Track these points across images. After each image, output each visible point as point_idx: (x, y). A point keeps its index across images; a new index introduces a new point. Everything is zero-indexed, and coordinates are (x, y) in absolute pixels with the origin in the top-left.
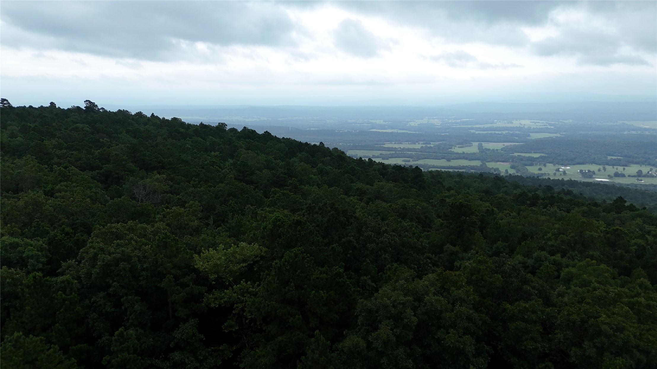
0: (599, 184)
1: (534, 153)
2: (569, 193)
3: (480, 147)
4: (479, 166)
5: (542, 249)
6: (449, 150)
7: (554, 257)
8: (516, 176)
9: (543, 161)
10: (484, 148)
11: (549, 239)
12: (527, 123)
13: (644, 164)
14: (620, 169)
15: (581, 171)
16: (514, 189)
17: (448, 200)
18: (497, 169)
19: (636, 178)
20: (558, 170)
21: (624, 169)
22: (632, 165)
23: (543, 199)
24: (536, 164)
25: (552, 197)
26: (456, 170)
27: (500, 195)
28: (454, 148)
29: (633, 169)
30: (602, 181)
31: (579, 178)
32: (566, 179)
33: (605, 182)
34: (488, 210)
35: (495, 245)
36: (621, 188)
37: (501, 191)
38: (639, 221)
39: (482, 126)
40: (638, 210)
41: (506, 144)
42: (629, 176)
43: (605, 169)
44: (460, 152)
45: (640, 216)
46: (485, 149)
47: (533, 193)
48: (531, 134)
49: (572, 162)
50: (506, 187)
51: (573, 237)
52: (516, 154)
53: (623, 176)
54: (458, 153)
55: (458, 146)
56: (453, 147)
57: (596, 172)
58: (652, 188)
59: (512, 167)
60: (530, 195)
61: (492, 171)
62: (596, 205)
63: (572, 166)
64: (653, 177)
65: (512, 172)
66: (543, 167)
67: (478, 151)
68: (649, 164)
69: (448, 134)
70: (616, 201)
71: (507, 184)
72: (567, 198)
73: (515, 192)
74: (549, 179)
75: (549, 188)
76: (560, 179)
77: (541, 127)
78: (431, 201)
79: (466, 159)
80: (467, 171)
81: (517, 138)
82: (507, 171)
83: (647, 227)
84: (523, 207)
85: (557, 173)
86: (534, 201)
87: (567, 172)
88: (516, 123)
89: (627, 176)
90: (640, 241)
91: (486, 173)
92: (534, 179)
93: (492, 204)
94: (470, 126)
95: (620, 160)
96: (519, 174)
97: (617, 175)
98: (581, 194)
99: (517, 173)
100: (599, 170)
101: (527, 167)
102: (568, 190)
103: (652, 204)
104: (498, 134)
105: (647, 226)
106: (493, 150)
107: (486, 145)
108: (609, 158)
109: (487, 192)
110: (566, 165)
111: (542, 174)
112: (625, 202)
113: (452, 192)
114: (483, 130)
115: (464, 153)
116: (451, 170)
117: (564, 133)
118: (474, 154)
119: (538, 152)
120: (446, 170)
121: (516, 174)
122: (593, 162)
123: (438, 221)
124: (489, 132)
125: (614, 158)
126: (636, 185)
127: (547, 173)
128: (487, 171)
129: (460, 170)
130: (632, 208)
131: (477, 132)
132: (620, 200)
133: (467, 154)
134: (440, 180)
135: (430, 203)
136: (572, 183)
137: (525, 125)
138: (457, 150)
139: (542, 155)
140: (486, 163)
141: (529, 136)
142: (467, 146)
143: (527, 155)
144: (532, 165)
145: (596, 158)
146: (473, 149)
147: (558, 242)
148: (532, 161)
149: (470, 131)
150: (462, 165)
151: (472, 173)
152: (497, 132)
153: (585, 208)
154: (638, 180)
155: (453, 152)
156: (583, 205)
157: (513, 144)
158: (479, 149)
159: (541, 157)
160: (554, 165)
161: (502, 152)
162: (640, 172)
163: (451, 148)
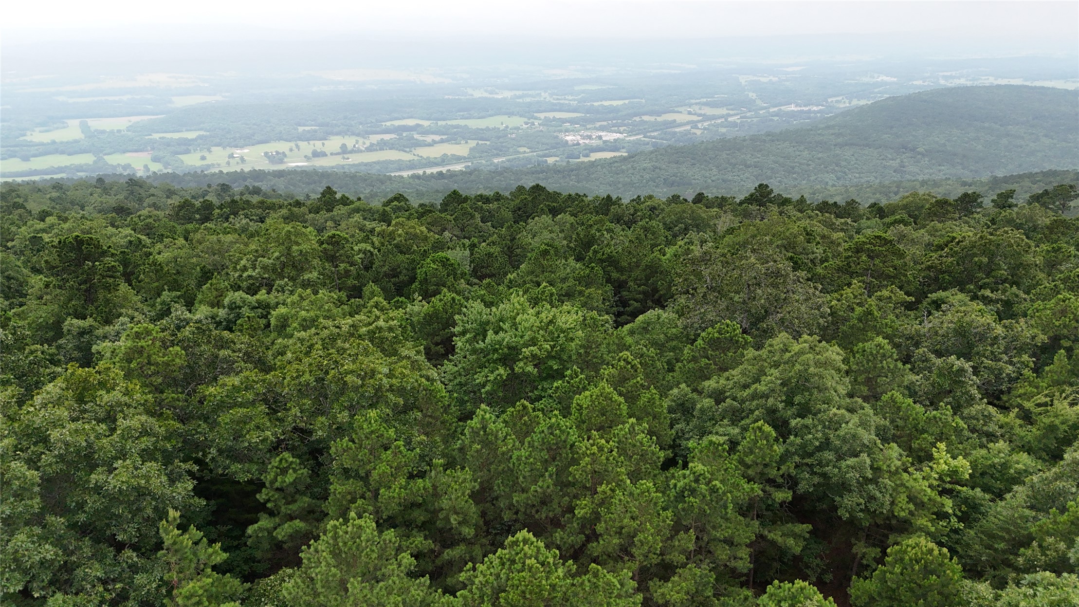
0: (294, 172)
1: (187, 130)
2: (257, 191)
3: (85, 128)
4: (91, 163)
5: (237, 288)
6: (22, 138)
7: (257, 296)
8: (165, 174)
9: (206, 143)
10: (92, 129)
11: (245, 269)
12: (162, 80)
13: (346, 134)
14: (318, 144)
15: (266, 154)
16: (168, 197)
17: (46, 238)
18: (128, 166)
19: (341, 156)
20: (231, 156)
21: (323, 144)
22: (332, 138)
23: (221, 207)
24: (194, 150)
25: (234, 202)
26: (48, 177)
27: (144, 212)
28: (32, 135)
29: (334, 144)
30: (297, 166)
31: (266, 166)
32: (247, 170)
33: (303, 166)
34: (130, 242)
35: (159, 300)
36: (325, 174)
37: (145, 204)
38: (357, 217)
39: (78, 88)
40: (352, 202)
41: (135, 119)
42: (332, 154)
43: (297, 147)
44: (45, 142)
45: (357, 210)
46: (96, 131)
47: (202, 200)
48: (174, 99)
49: (249, 140)
50: (153, 195)
51: (278, 258)
52: (156, 136)
53: (324, 155)
54: (42, 144)
55: (37, 129)
56: (28, 133)
57: (287, 153)
58: (363, 168)
59: (155, 160)
60: (197, 203)
61: (119, 171)
62: (298, 204)
63: (252, 148)
64: (361, 151)
65: (156, 167)
66: (206, 154)
67: (82, 136)
68: (353, 134)
69: (9, 107)
70: (323, 194)
71: (152, 191)
72: (255, 199)
73: (170, 201)
74: (221, 172)
75: (225, 188)
76: (239, 170)
77: (188, 85)
78: (10, 244)
79: (62, 153)
80: (70, 176)
81: (151, 107)
82: (146, 167)
83: (369, 225)
84: (190, 226)
85: (231, 160)
86: (206, 213)
87: (245, 158)
88: (143, 81)
89: (329, 155)
90: (363, 246)
91: (109, 175)
92: (196, 175)
93: (135, 230)
94: (53, 90)
95: (315, 131)
96: (170, 171)
97: (316, 154)
98: (274, 190)
99: (166, 168)
100: (291, 150)
101: (179, 156)
102: (254, 187)
103: (367, 191)
104: (115, 101)
105: (367, 223)
106: (112, 132)
107: (96, 124)
108: (301, 129)
109: (121, 211)
110: (242, 147)
111: (209, 166)
112: (336, 193)
113: (50, 220)
114: (82, 95)
115: (54, 142)
116: (36, 178)
117: (227, 94)
118: (76, 141)
119: (193, 128)
120: (26, 179)
121: (165, 171)
122: (280, 139)
123: (37, 281)
124: (96, 99)
125: (307, 128)
126: (343, 167)
127: (215, 162)
128: (110, 172)
129: (55, 177)
130: (345, 201)
131: (71, 101)
132: (329, 191)
133: (62, 143)
134: (17, 200)
135: (8, 248)
136: (258, 175)
137: (158, 82)
138: (38, 137)
139: (202, 133)
140: (105, 157)
141: (171, 102)
142: (57, 128)
143: (176, 136)
144: (187, 152)
145: (283, 132)
146: (72, 132)
147: (257, 270)
148: (186, 146)
149: (56, 98)
150: (56, 166)
151: (82, 178)
152: (111, 98)
153: (284, 211)
154: (344, 158)
155: (31, 142)
156: (280, 207)
157: (146, 118)
158: (82, 132)
159: (200, 137)
160: (224, 148)
161: (129, 133)
162: (344, 146)
163: (24, 135)
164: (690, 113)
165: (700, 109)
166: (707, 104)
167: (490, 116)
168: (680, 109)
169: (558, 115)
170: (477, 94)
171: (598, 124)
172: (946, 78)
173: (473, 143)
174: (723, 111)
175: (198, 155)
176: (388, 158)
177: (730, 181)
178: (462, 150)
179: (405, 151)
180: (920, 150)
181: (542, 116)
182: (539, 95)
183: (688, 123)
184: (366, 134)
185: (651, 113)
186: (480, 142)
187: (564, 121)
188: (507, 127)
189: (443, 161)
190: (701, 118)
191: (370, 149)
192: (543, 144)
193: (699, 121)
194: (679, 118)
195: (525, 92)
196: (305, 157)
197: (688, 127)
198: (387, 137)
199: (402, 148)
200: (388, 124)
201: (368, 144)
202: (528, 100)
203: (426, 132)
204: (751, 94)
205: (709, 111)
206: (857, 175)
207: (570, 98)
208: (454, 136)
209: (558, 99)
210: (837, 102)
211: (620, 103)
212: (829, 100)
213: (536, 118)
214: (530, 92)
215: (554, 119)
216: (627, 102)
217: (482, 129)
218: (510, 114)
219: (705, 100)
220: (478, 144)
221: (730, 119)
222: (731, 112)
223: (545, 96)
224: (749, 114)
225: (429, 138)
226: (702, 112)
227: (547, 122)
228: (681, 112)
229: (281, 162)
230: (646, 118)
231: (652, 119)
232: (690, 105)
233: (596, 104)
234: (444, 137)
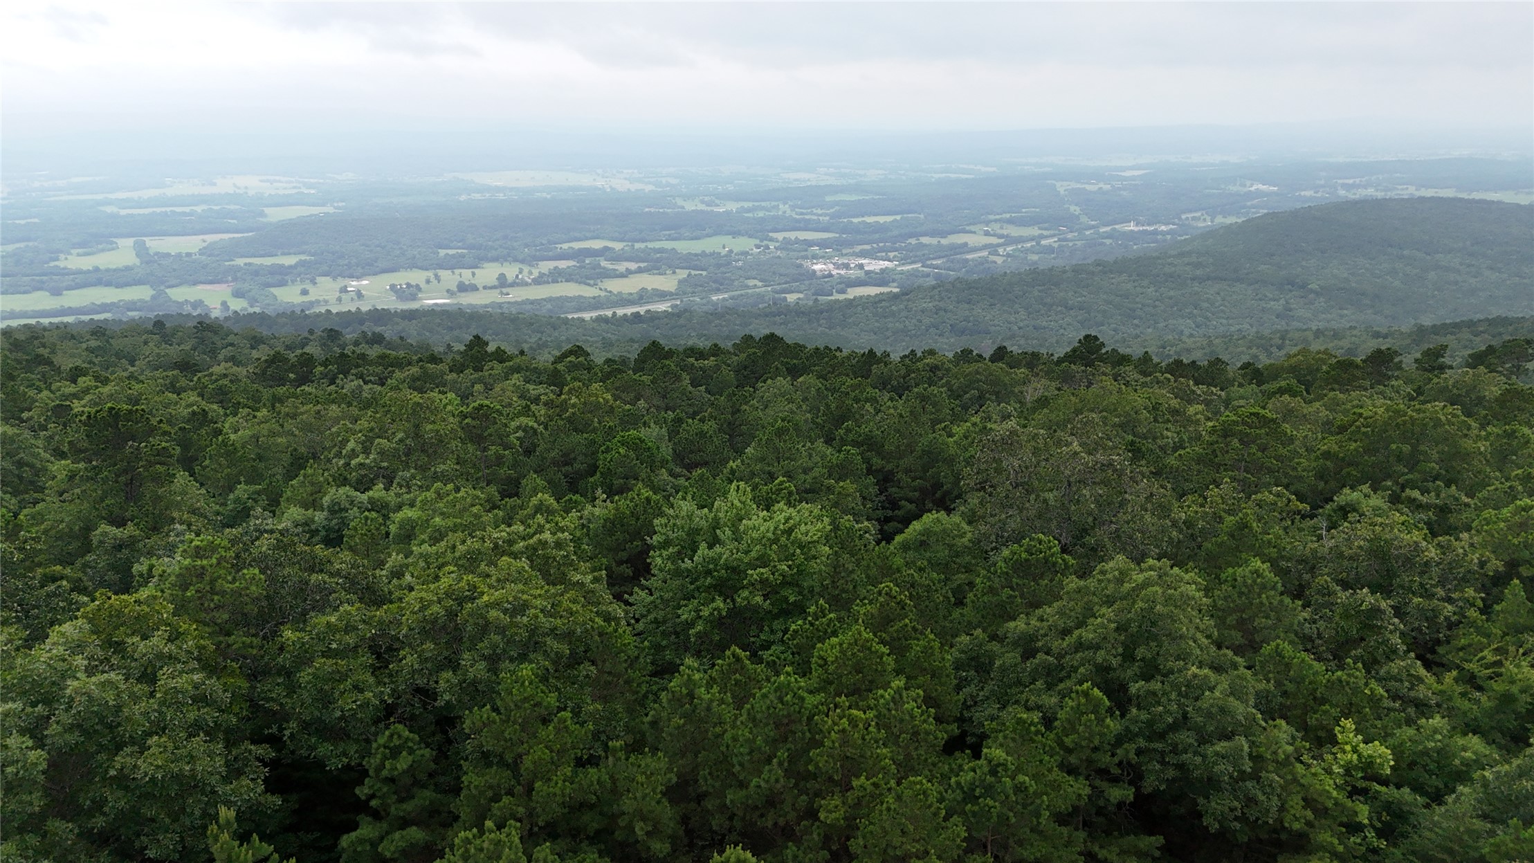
0: (431, 312)
1: (283, 254)
2: (378, 339)
3: (141, 250)
4: (148, 299)
5: (341, 481)
6: (52, 264)
7: (371, 493)
8: (250, 314)
9: (308, 272)
10: (151, 252)
11: (354, 454)
12: (252, 184)
13: (506, 261)
14: (467, 274)
15: (393, 287)
16: (253, 348)
17: (77, 406)
18: (198, 304)
19: (498, 291)
20: (344, 290)
21: (474, 274)
22: (486, 265)
23: (325, 364)
24: (293, 282)
25: (343, 355)
26: (86, 318)
27: (217, 370)
28: (66, 259)
29: (488, 273)
30: (436, 304)
31: (392, 303)
32: (364, 309)
33: (444, 304)
34: (194, 413)
35: (231, 496)
36: (474, 316)
37: (221, 357)
38: (516, 379)
39: (135, 195)
40: (510, 358)
41: (211, 238)
42: (485, 288)
43: (437, 278)
44: (85, 268)
45: (517, 369)
46: (157, 254)
47: (299, 352)
48: (267, 210)
49: (369, 268)
50: (232, 345)
51: (402, 441)
52: (240, 262)
53: (474, 288)
54: (80, 272)
55: (74, 251)
56: (62, 256)
57: (423, 285)
58: (529, 307)
59: (238, 294)
60: (292, 356)
61: (188, 309)
62: (434, 359)
63: (372, 278)
64: (527, 284)
65: (237, 305)
66: (308, 286)
67: (137, 261)
68: (516, 260)
69: (36, 220)
70: (470, 346)
71: (231, 338)
72: (373, 352)
73: (255, 354)
74: (329, 311)
75: (333, 335)
76: (353, 310)
77: (287, 192)
78: (25, 415)
79: (108, 284)
80: (118, 317)
81: (235, 221)
82: (224, 304)
83: (534, 390)
84: (281, 390)
85: (344, 296)
86: (304, 370)
87: (363, 292)
88: (225, 186)
89: (481, 289)
90: (524, 420)
91: (172, 316)
92: (294, 316)
93: (201, 395)
94: (99, 197)
95: (463, 256)
96: (257, 310)
97: (463, 288)
98: (401, 338)
99: (251, 307)
100: (428, 282)
101: (272, 290)
102: (374, 333)
103: (533, 340)
104: (184, 214)
105: (531, 387)
106: (179, 255)
107: (155, 245)
109: (186, 366)
110: (359, 278)
111: (312, 304)
112: (487, 344)
113: (84, 381)
114: (140, 204)
115: (97, 269)
116: (69, 319)
117: (340, 204)
118: (128, 269)
119: (291, 251)
120: (56, 320)
121: (251, 310)
122: (413, 265)
123: (60, 468)
124: (158, 210)
125: (451, 252)
126: (500, 305)
127: (321, 298)
128: (173, 310)
129: (96, 317)
130: (500, 356)
131: (123, 212)
132: (478, 342)
133: (107, 270)
134: (41, 351)
135: (23, 421)
136: (380, 316)
137: (246, 188)
138: (76, 262)
139: (303, 257)
140: (168, 291)
141: (262, 214)
142: (103, 250)
143: (268, 261)
144: (282, 284)
145: (418, 256)
146: (122, 255)
147: (372, 457)
148: (281, 276)
149: (102, 208)
150: (98, 303)
151: (134, 320)
152: (179, 209)
153: (415, 370)
154: (502, 293)
155: (65, 268)
156: (410, 364)
157: (226, 236)
158: (137, 255)
159: (301, 263)
160: (334, 279)
161: (204, 257)
162: (502, 277)
163: (57, 259)
164: (987, 234)
165: (1002, 228)
166: (1010, 221)
167: (708, 236)
168: (972, 228)
169: (803, 235)
170: (690, 206)
171: (858, 248)
172: (1347, 187)
173: (683, 274)
174: (1035, 231)
175: (297, 289)
176: (564, 294)
177: (1045, 328)
178: (667, 283)
179: (589, 285)
180: (1313, 286)
181: (780, 236)
182: (777, 207)
183: (985, 247)
184: (532, 260)
185: (932, 234)
186: (693, 272)
187: (810, 243)
188: (731, 251)
189: (641, 298)
190: (1003, 240)
191: (539, 281)
192: (781, 275)
193: (999, 245)
194: (972, 240)
195: (756, 204)
196: (448, 291)
197: (985, 253)
198: (563, 264)
199: (584, 280)
200: (565, 246)
201: (536, 273)
202: (761, 214)
203: (618, 258)
204: (1072, 208)
205: (1014, 231)
206: (1224, 321)
207: (819, 211)
208: (656, 263)
209: (802, 214)
210: (1194, 219)
211: (889, 219)
212: (1184, 217)
213: (771, 240)
214: (763, 204)
215: (797, 241)
216: (898, 217)
217: (696, 255)
218: (735, 234)
219: (1008, 216)
220: (689, 275)
221: (1043, 242)
222: (1045, 233)
223: (784, 208)
224: (1070, 236)
225: (622, 267)
226: (1005, 232)
227: (786, 245)
228: (975, 233)
229: (414, 298)
230: (925, 240)
231: (934, 241)
232: (987, 223)
233: (855, 220)
234: (642, 265)
